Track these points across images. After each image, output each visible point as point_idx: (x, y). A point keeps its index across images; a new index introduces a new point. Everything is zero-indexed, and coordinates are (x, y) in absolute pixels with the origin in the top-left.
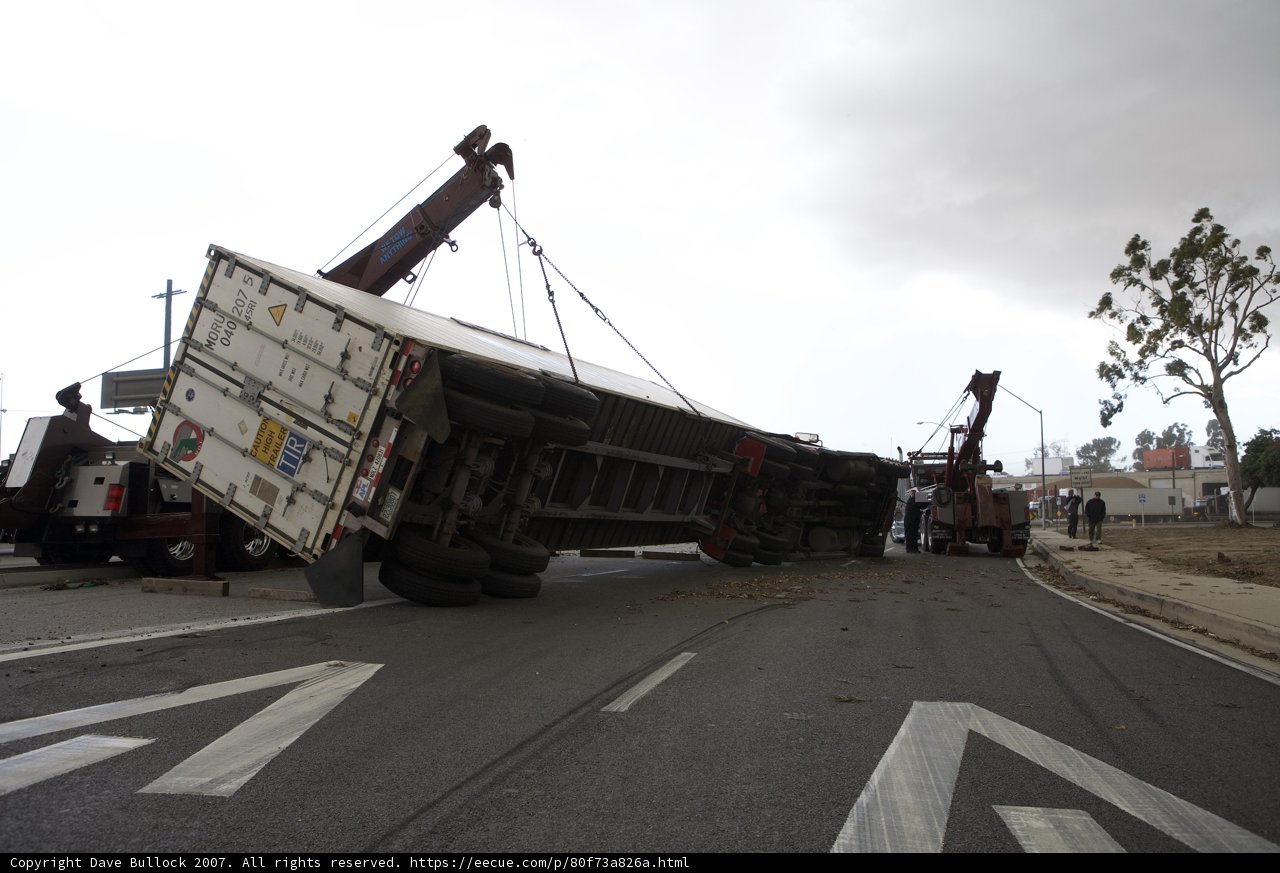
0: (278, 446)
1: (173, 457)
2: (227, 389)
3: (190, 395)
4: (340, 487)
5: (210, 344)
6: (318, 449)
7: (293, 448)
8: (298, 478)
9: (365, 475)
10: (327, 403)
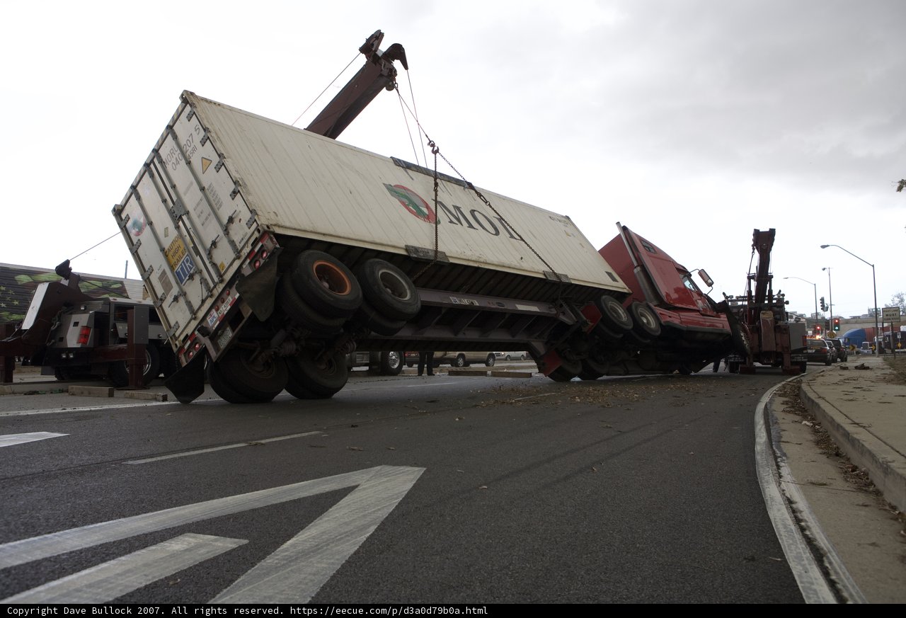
0: (180, 258)
1: (129, 227)
2: (166, 200)
4: (202, 308)
7: (187, 265)
8: (184, 287)
9: (217, 310)
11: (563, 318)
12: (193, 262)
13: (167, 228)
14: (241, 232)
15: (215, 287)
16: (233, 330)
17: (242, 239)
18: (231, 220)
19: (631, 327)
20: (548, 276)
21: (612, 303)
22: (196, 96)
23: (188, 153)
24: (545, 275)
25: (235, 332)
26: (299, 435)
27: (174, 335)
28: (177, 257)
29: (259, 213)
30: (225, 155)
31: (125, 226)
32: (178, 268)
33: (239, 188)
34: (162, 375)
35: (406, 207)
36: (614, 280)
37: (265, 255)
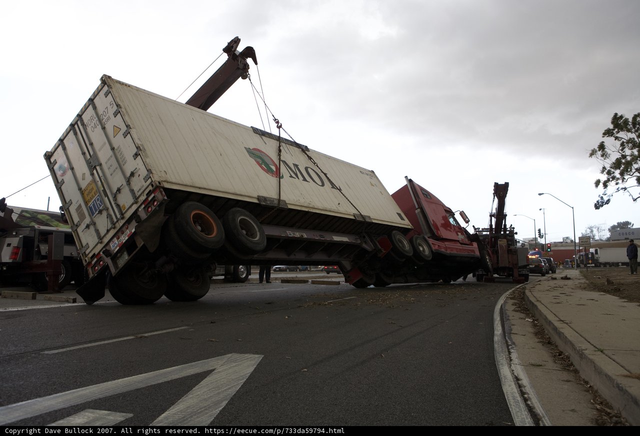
0: (93, 197)
1: (56, 169)
2: (85, 153)
4: (107, 236)
5: (87, 125)
6: (106, 211)
7: (97, 203)
8: (94, 218)
9: (118, 239)
10: (117, 191)
11: (364, 245)
12: (102, 202)
13: (85, 174)
14: (139, 184)
15: (117, 221)
16: (129, 255)
17: (140, 189)
18: (132, 174)
19: (411, 254)
20: (357, 218)
21: (398, 236)
22: (113, 79)
23: (104, 120)
24: (354, 216)
25: (131, 256)
26: (173, 330)
27: (85, 252)
28: (90, 196)
29: (154, 172)
30: (131, 126)
31: (53, 168)
32: (91, 204)
33: (140, 152)
34: (73, 282)
35: (260, 165)
36: (402, 219)
37: (155, 204)
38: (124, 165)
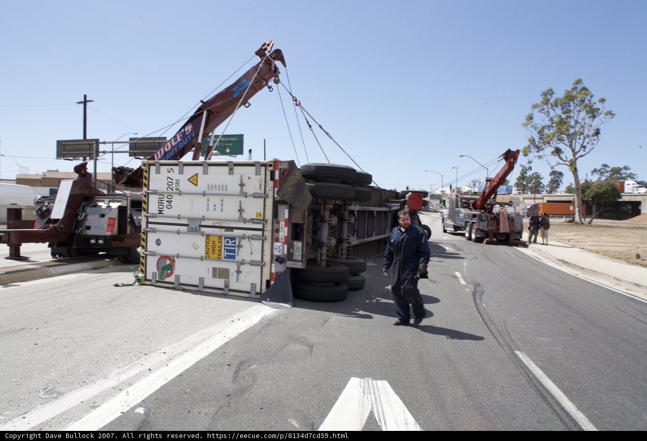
0: (220, 247)
1: (160, 278)
2: (179, 230)
3: (158, 242)
4: (265, 253)
5: (160, 212)
6: (244, 238)
7: (230, 244)
8: (238, 258)
9: (277, 240)
10: (241, 214)
12: (233, 239)
13: (194, 243)
14: (256, 183)
15: (264, 231)
17: (261, 185)
18: (242, 185)
23: (174, 188)
32: (224, 254)
33: (234, 163)
38: (226, 190)
